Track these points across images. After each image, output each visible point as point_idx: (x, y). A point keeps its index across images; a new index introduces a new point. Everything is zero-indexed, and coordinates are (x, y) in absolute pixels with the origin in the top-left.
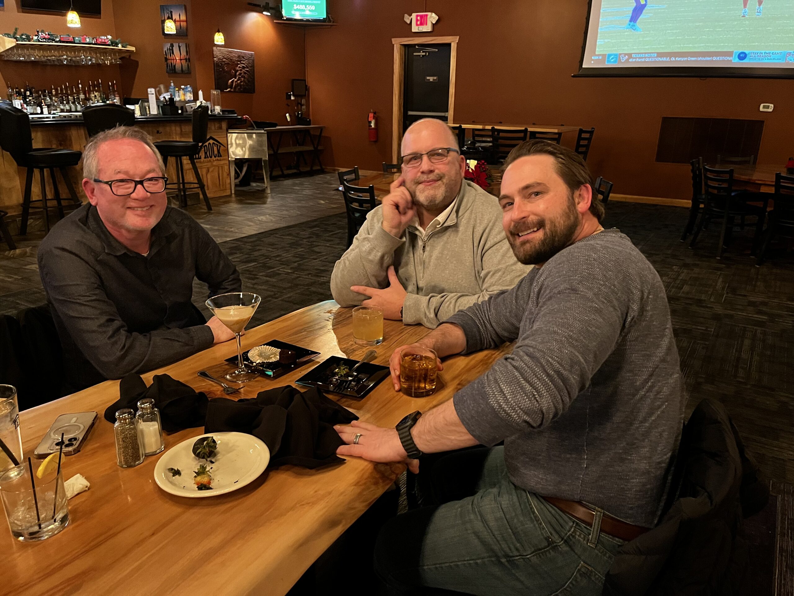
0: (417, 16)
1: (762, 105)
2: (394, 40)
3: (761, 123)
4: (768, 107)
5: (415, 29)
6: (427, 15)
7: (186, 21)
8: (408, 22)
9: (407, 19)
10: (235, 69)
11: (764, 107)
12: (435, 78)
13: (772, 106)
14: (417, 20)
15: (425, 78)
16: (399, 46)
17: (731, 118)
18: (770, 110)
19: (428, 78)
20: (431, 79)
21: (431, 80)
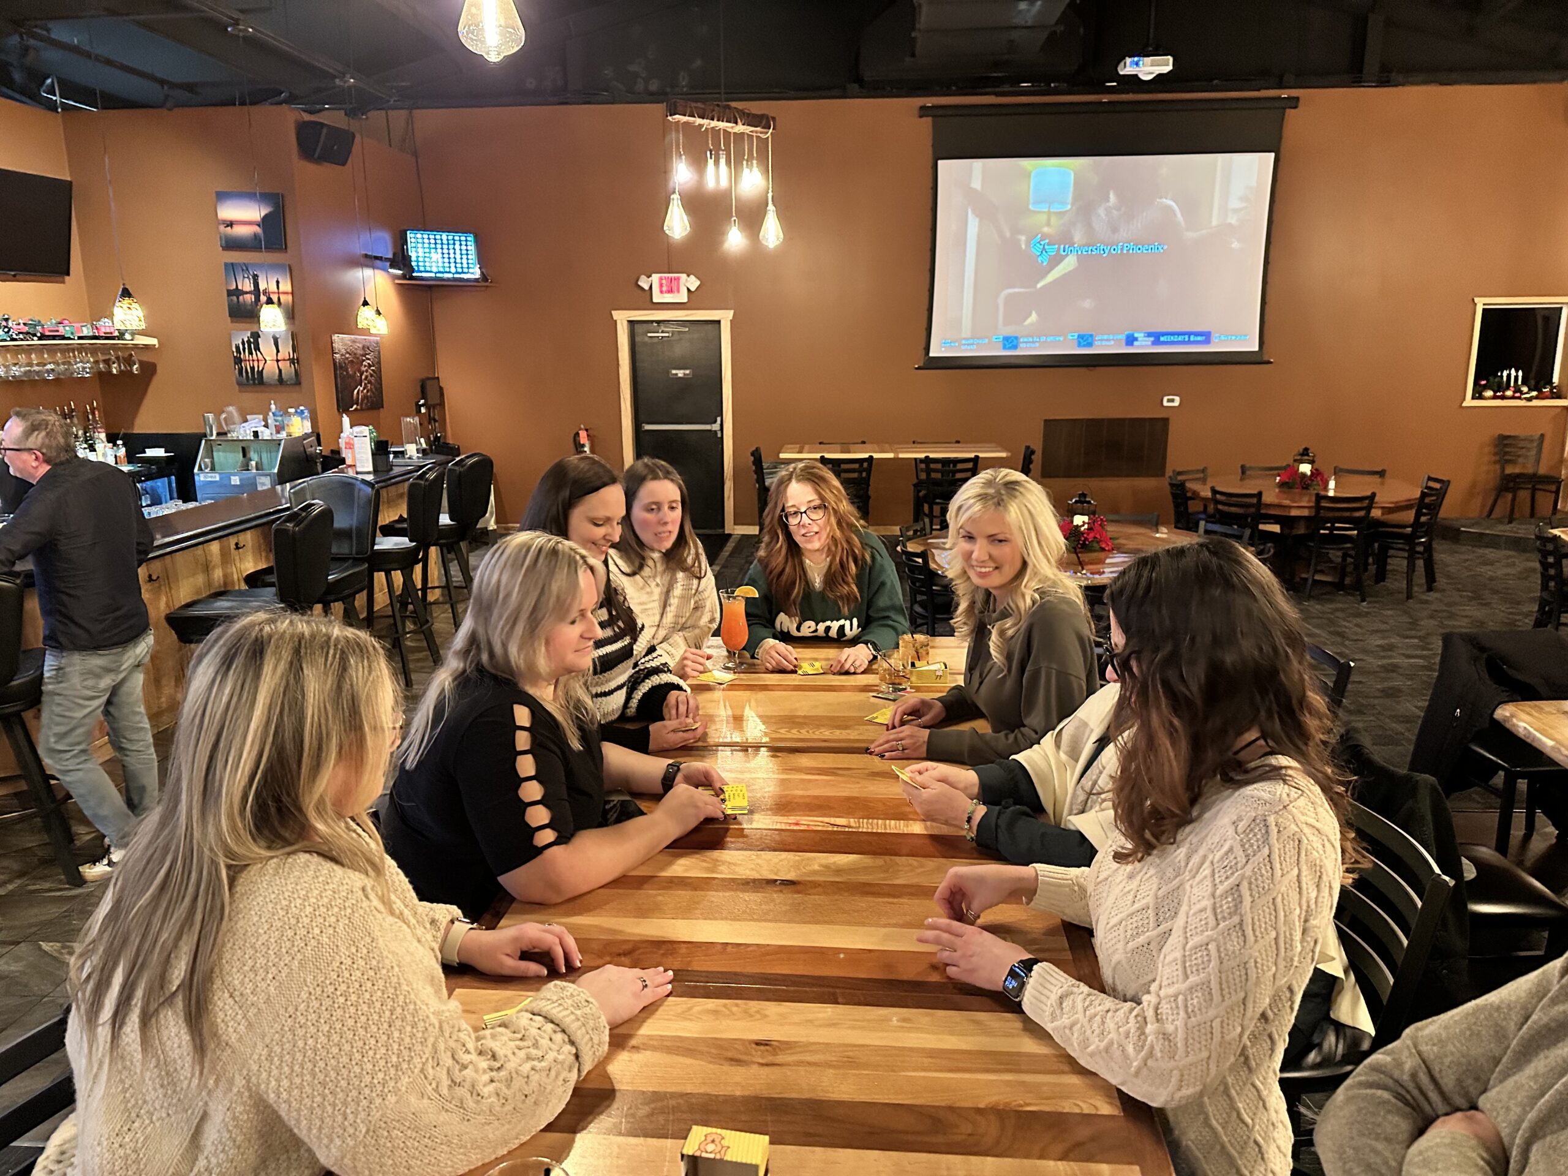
0: (661, 279)
1: (1165, 399)
2: (616, 314)
3: (1165, 421)
4: (1172, 401)
5: (657, 298)
6: (678, 279)
7: (292, 293)
8: (646, 287)
9: (644, 283)
10: (359, 371)
11: (1169, 401)
12: (687, 372)
13: (1177, 399)
14: (661, 285)
15: (668, 372)
16: (625, 323)
17: (1129, 416)
18: (1176, 403)
19: (674, 372)
20: (680, 373)
21: (680, 375)
